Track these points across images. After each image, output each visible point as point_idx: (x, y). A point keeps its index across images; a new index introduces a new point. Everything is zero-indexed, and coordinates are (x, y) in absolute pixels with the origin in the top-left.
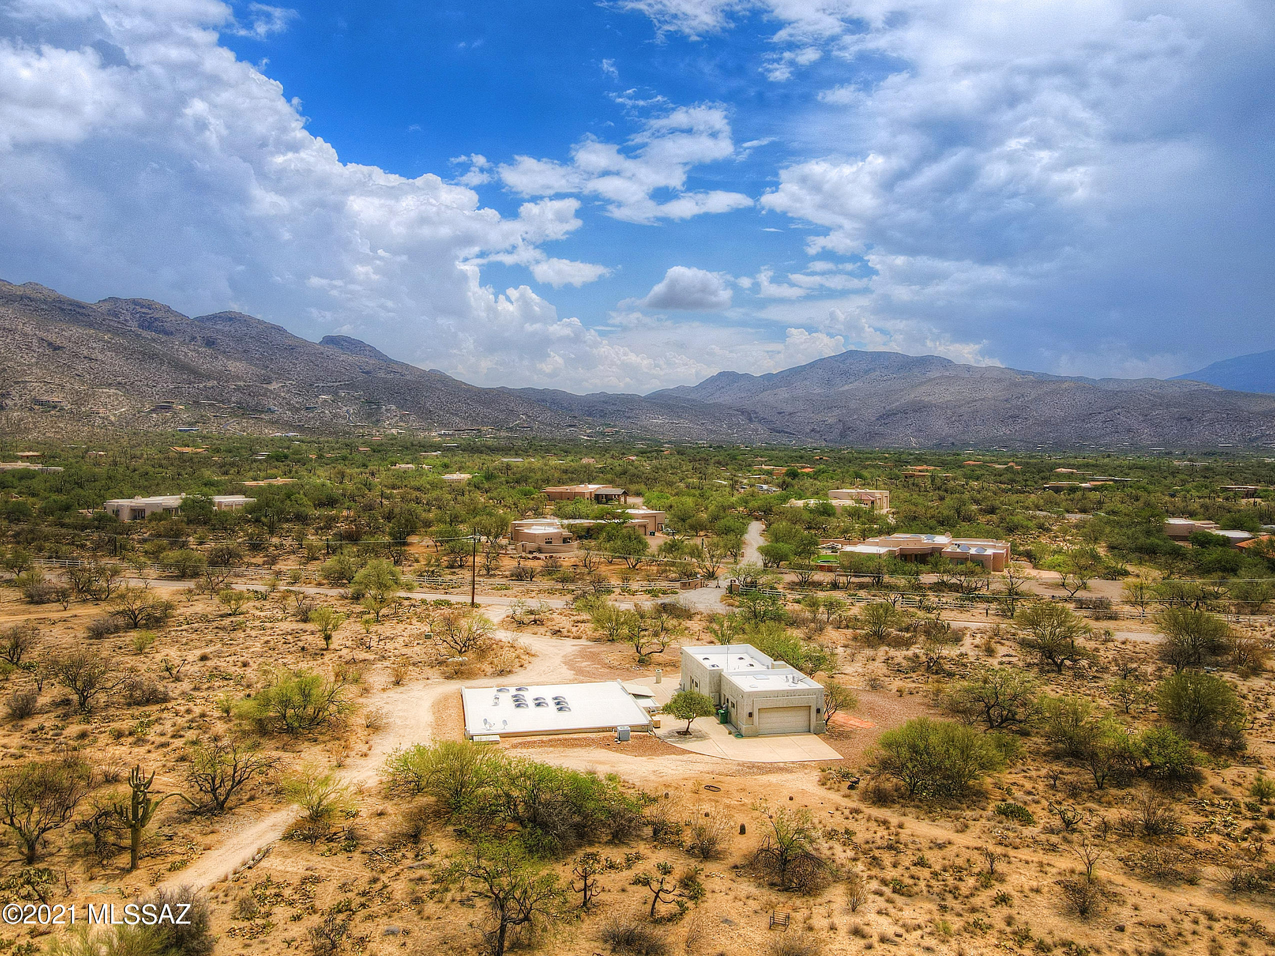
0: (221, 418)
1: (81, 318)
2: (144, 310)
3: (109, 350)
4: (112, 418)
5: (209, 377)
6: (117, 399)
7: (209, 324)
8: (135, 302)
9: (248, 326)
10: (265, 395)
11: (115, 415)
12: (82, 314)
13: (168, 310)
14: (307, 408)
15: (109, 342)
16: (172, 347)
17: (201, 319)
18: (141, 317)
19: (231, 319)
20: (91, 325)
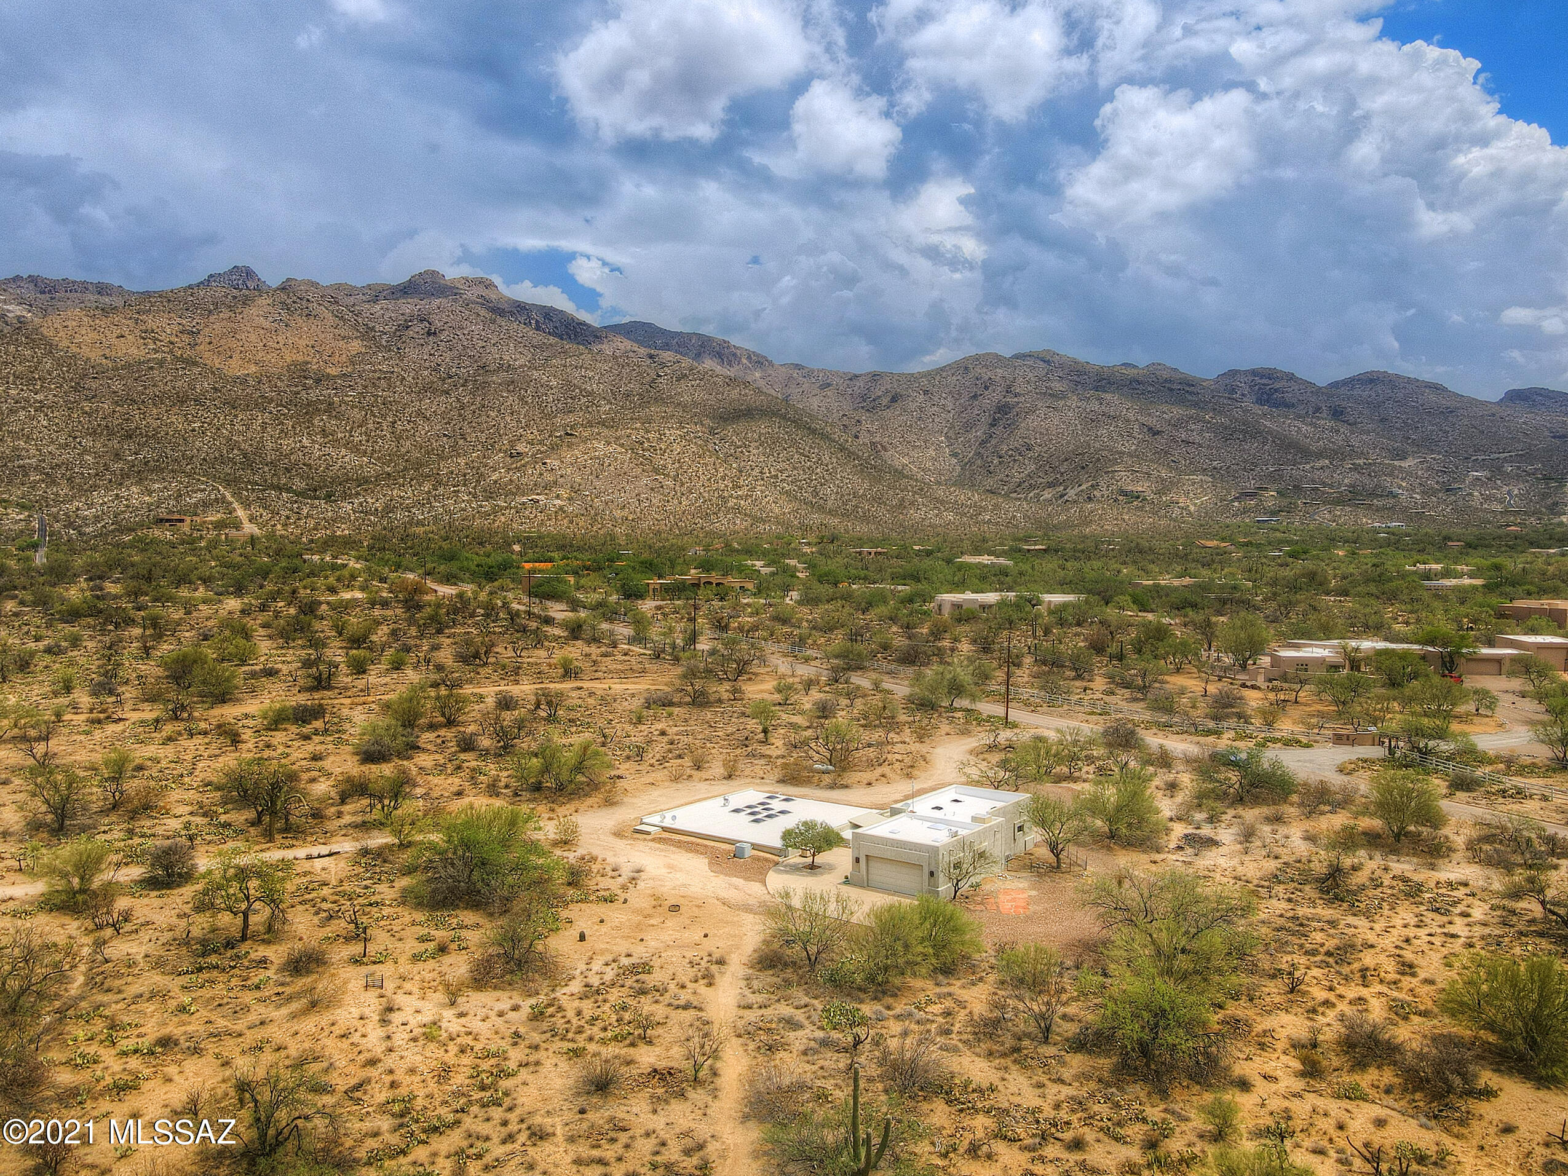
0: (1311, 505)
1: (1190, 398)
2: (1264, 381)
3: (1208, 430)
4: (1192, 508)
5: (1320, 455)
6: (1202, 486)
7: (1343, 390)
8: (1254, 373)
9: (1394, 387)
10: (1391, 475)
11: (1195, 505)
12: (1190, 393)
13: (1291, 377)
14: (1448, 490)
15: (1209, 422)
16: (1284, 423)
17: (1335, 385)
18: (1260, 389)
19: (1372, 381)
20: (1196, 405)
